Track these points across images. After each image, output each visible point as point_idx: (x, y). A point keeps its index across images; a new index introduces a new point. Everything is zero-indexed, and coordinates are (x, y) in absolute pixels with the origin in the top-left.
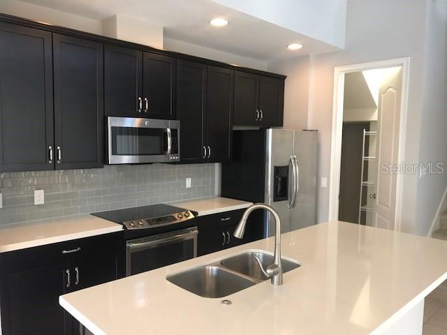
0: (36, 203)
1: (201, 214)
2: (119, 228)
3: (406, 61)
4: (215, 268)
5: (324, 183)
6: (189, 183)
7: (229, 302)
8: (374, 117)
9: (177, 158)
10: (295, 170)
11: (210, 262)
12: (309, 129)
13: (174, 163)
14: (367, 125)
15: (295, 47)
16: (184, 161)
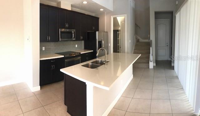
0: (43, 50)
1: (81, 53)
2: (63, 56)
3: (126, 15)
4: (91, 64)
5: (109, 45)
6: (76, 46)
7: (98, 69)
8: (120, 29)
9: (74, 39)
10: (103, 42)
11: (90, 62)
12: (105, 31)
13: (74, 41)
14: (118, 31)
15: (102, 10)
16: (76, 40)
